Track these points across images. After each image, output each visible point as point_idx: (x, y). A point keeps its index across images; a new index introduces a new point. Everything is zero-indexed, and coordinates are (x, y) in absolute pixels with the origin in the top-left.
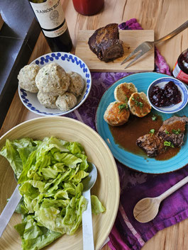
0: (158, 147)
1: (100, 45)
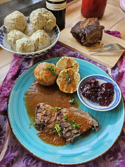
0: (48, 123)
1: (85, 29)
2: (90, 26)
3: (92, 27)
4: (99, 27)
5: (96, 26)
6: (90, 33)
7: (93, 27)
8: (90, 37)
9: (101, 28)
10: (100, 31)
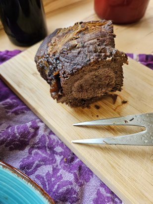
1: (58, 59)
2: (74, 47)
3: (79, 53)
4: (106, 56)
5: (95, 52)
6: (72, 74)
7: (82, 55)
8: (76, 84)
9: (114, 60)
10: (113, 69)
